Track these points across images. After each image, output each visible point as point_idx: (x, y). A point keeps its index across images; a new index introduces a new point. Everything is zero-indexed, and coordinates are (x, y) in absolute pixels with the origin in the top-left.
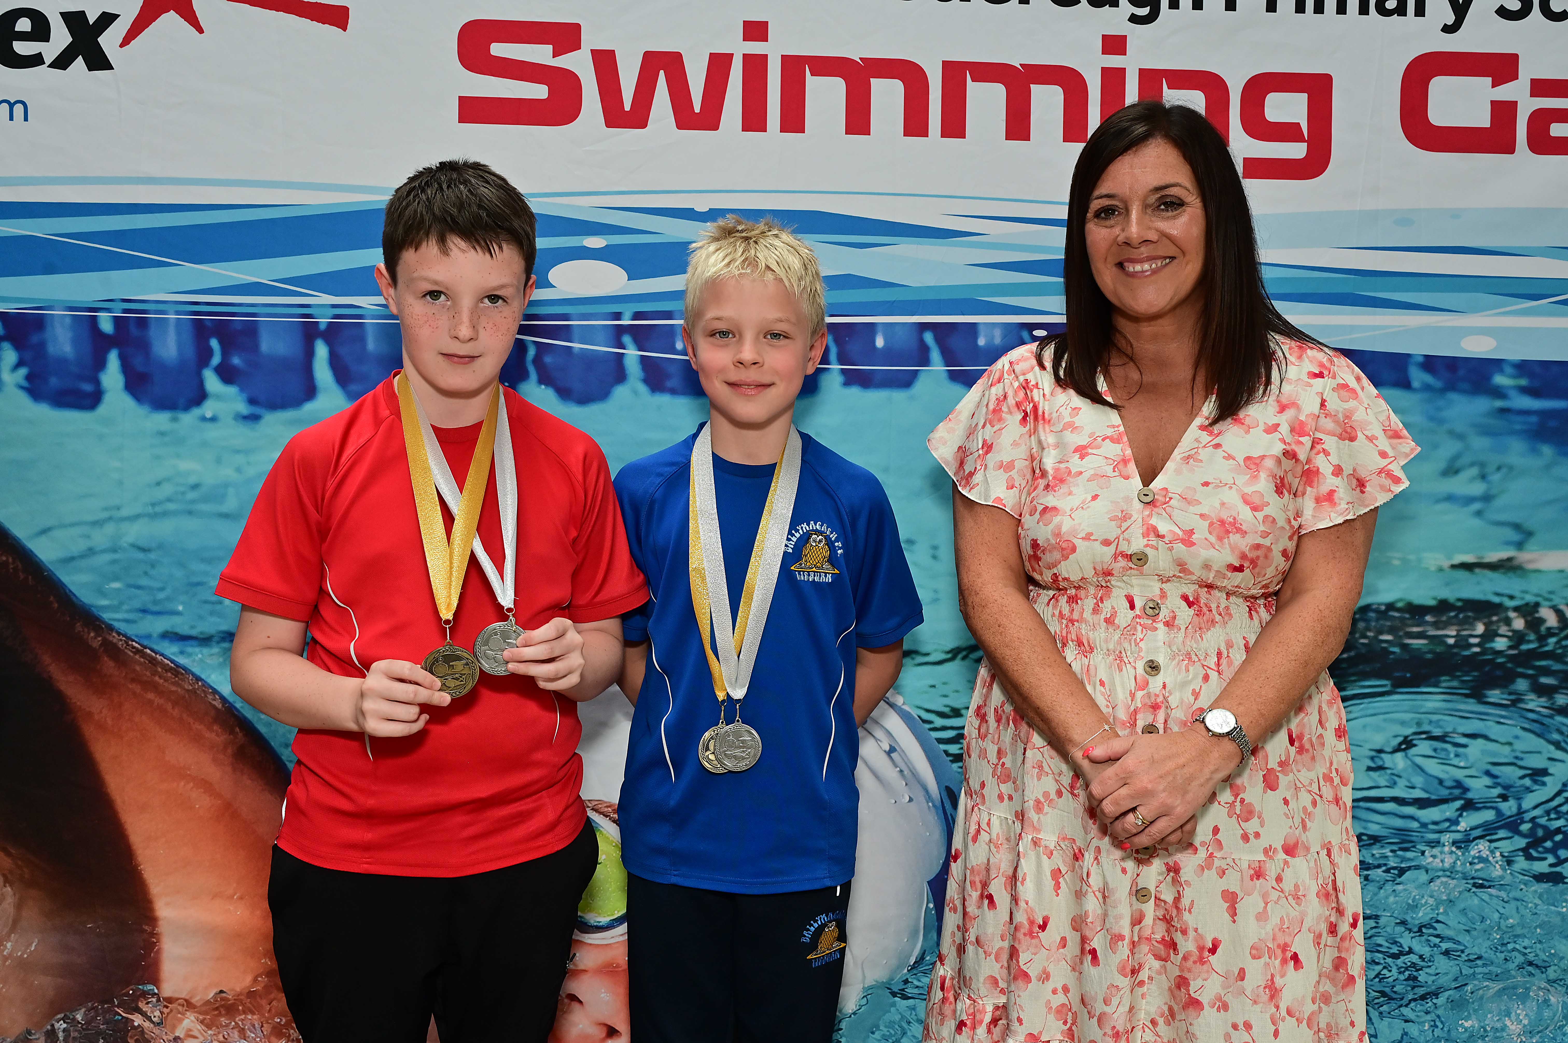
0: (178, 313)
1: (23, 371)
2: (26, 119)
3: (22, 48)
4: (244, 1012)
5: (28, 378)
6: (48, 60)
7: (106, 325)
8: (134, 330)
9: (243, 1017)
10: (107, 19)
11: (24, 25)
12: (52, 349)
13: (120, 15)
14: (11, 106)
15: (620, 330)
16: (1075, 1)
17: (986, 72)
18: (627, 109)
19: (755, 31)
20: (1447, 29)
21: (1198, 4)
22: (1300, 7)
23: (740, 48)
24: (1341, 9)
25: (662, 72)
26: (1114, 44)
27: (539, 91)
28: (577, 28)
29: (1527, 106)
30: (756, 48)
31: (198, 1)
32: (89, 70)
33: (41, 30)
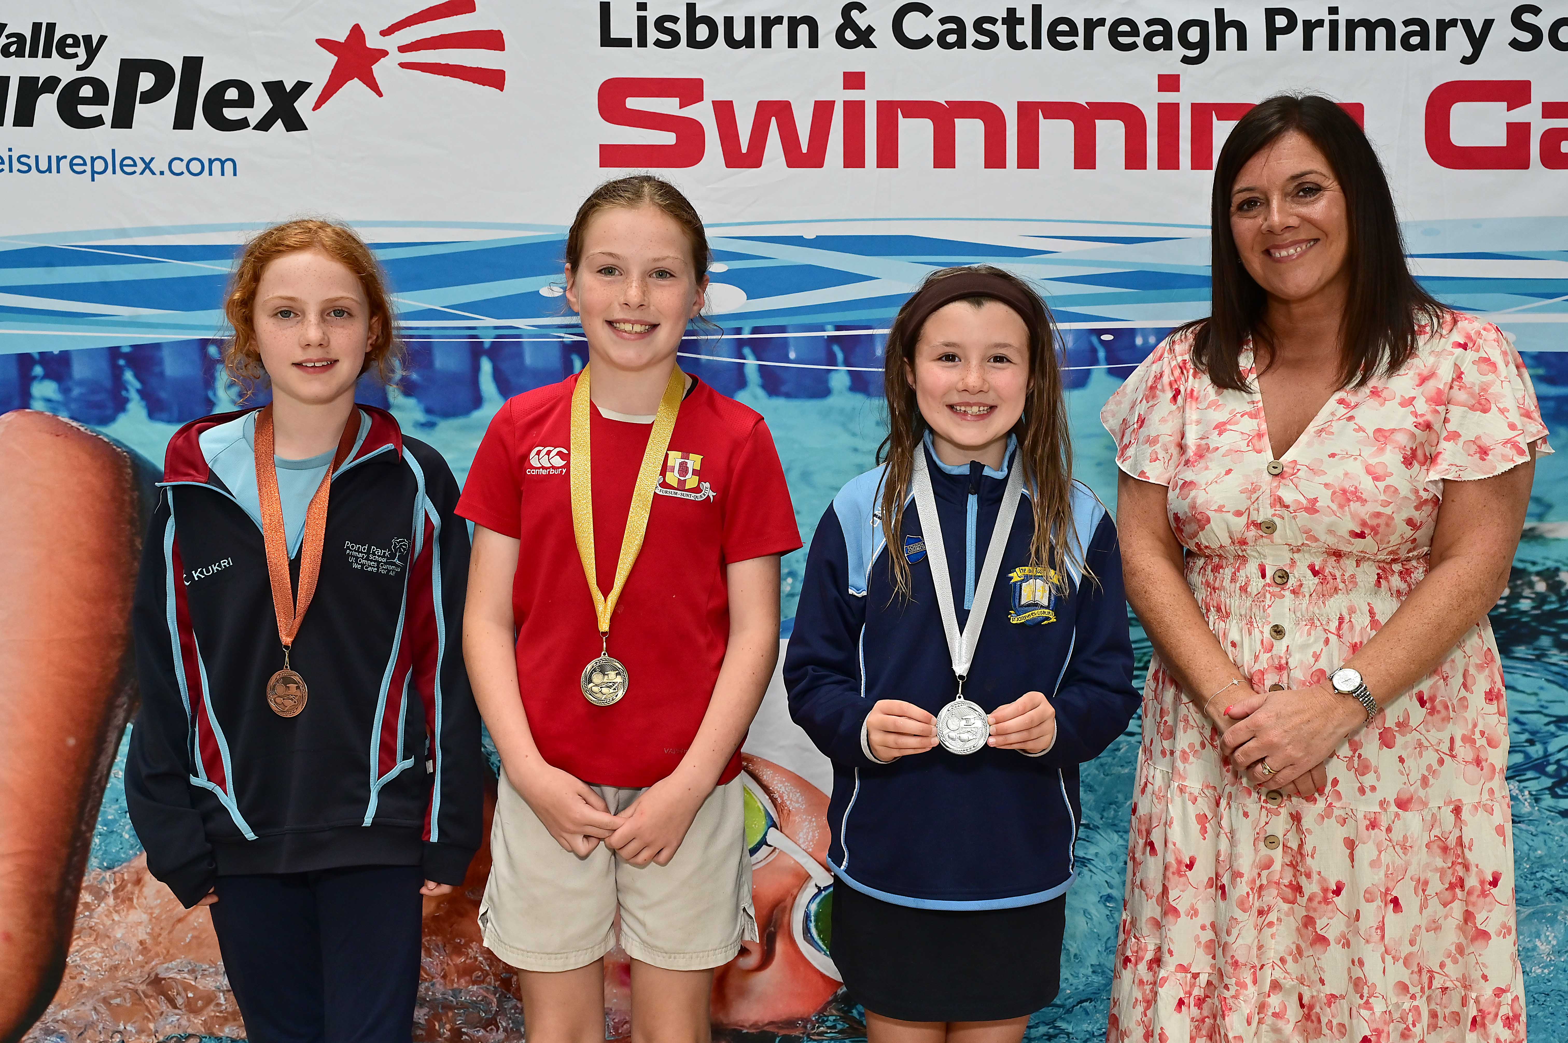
2: (235, 174)
3: (230, 114)
4: (430, 934)
6: (253, 123)
9: (428, 938)
10: (302, 87)
11: (232, 94)
13: (311, 84)
14: (223, 163)
15: (741, 343)
16: (1134, 46)
17: (1056, 110)
18: (744, 150)
19: (854, 80)
20: (1466, 61)
21: (1242, 45)
22: (1333, 45)
23: (840, 96)
24: (1370, 45)
25: (773, 119)
26: (1169, 83)
27: (668, 138)
28: (700, 82)
29: (1539, 126)
30: (854, 95)
31: (378, 69)
32: (287, 131)
33: (246, 98)
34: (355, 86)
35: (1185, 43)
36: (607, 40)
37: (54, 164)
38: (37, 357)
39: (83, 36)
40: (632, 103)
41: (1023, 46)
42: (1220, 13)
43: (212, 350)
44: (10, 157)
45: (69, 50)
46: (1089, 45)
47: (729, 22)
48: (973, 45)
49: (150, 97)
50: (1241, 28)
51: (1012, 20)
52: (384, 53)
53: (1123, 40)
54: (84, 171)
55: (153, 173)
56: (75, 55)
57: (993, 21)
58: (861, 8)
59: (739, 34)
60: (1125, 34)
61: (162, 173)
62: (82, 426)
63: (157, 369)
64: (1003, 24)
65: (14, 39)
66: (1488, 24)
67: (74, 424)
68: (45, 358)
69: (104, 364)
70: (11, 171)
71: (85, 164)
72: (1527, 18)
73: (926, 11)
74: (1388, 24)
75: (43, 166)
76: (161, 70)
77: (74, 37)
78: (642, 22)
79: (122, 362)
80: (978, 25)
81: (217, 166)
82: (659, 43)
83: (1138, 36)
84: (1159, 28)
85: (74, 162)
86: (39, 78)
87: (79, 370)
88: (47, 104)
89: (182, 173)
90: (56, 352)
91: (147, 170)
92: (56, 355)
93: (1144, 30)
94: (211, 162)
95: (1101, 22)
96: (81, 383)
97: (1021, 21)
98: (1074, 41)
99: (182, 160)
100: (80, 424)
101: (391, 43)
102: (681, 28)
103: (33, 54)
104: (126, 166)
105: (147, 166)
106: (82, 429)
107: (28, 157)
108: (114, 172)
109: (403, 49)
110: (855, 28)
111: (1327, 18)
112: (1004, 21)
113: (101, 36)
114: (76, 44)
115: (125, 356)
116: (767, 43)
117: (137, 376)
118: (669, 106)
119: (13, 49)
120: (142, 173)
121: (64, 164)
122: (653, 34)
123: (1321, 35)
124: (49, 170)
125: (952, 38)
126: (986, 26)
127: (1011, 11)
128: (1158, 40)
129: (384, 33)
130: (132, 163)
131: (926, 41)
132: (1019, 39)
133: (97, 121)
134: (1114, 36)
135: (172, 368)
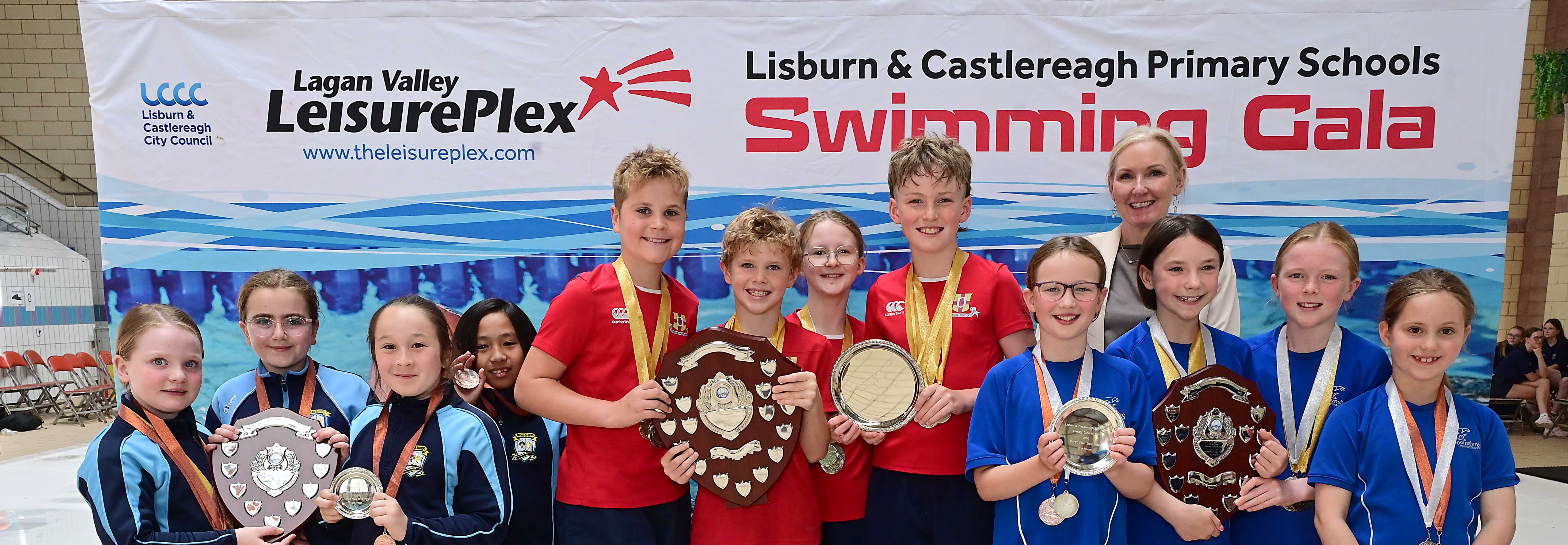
0: (609, 255)
1: (535, 286)
2: (534, 159)
3: (531, 122)
5: (538, 289)
6: (543, 129)
7: (575, 262)
8: (588, 264)
10: (572, 106)
11: (531, 111)
12: (548, 275)
13: (577, 104)
14: (526, 152)
16: (1068, 75)
17: (1020, 115)
18: (832, 141)
19: (899, 98)
20: (1271, 83)
21: (1134, 74)
22: (1190, 74)
23: (890, 107)
24: (1212, 74)
25: (850, 122)
26: (1089, 98)
27: (787, 134)
28: (806, 100)
29: (1314, 123)
30: (898, 107)
31: (616, 94)
32: (564, 132)
33: (540, 113)
34: (602, 105)
35: (1099, 74)
36: (751, 75)
37: (429, 154)
38: (421, 268)
39: (445, 77)
40: (766, 113)
41: (1001, 76)
42: (1121, 54)
43: (522, 263)
44: (404, 150)
45: (437, 86)
46: (1040, 75)
47: (824, 62)
48: (970, 76)
49: (484, 113)
50: (1133, 63)
51: (994, 60)
52: (620, 85)
53: (1061, 72)
54: (447, 158)
55: (487, 159)
56: (441, 89)
57: (983, 61)
58: (903, 53)
59: (830, 70)
60: (1063, 68)
61: (491, 159)
62: (448, 308)
63: (489, 275)
64: (989, 63)
65: (406, 80)
66: (1285, 60)
67: (443, 307)
68: (426, 269)
69: (459, 272)
70: (405, 158)
71: (447, 154)
72: (1310, 56)
73: (942, 55)
74: (1224, 61)
75: (423, 155)
76: (490, 97)
77: (440, 78)
78: (772, 63)
79: (470, 271)
80: (974, 64)
81: (523, 153)
82: (782, 76)
83: (1071, 69)
84: (1084, 64)
85: (441, 153)
86: (420, 103)
87: (446, 276)
88: (425, 118)
89: (503, 158)
90: (432, 265)
91: (483, 157)
92: (433, 267)
93: (1074, 65)
94: (519, 151)
95: (1048, 61)
96: (446, 283)
97: (1000, 61)
98: (1031, 73)
99: (503, 151)
100: (446, 307)
101: (624, 79)
102: (795, 67)
103: (417, 89)
104: (470, 154)
105: (483, 154)
106: (448, 310)
107: (415, 150)
108: (464, 159)
109: (630, 82)
110: (900, 66)
111: (1186, 57)
112: (990, 61)
113: (456, 77)
114: (441, 82)
115: (471, 267)
116: (846, 76)
117: (478, 279)
118: (787, 114)
119: (405, 85)
120: (480, 159)
121: (436, 154)
122: (778, 71)
123: (1182, 68)
124: (427, 157)
125: (958, 72)
126: (979, 64)
127: (994, 55)
128: (1083, 72)
129: (619, 73)
130: (474, 153)
131: (943, 73)
132: (998, 72)
133: (454, 128)
134: (1056, 69)
135: (499, 274)
